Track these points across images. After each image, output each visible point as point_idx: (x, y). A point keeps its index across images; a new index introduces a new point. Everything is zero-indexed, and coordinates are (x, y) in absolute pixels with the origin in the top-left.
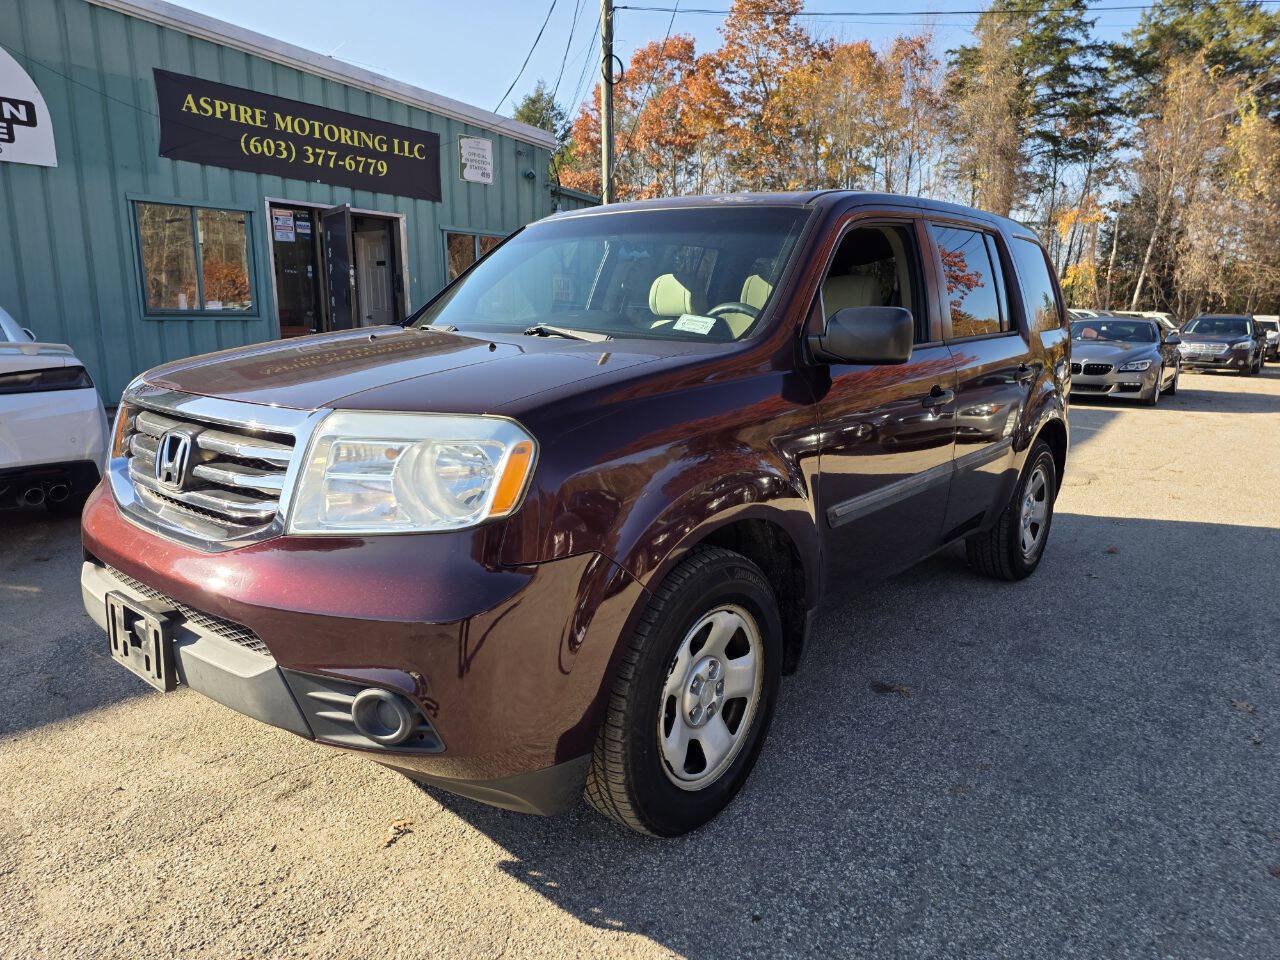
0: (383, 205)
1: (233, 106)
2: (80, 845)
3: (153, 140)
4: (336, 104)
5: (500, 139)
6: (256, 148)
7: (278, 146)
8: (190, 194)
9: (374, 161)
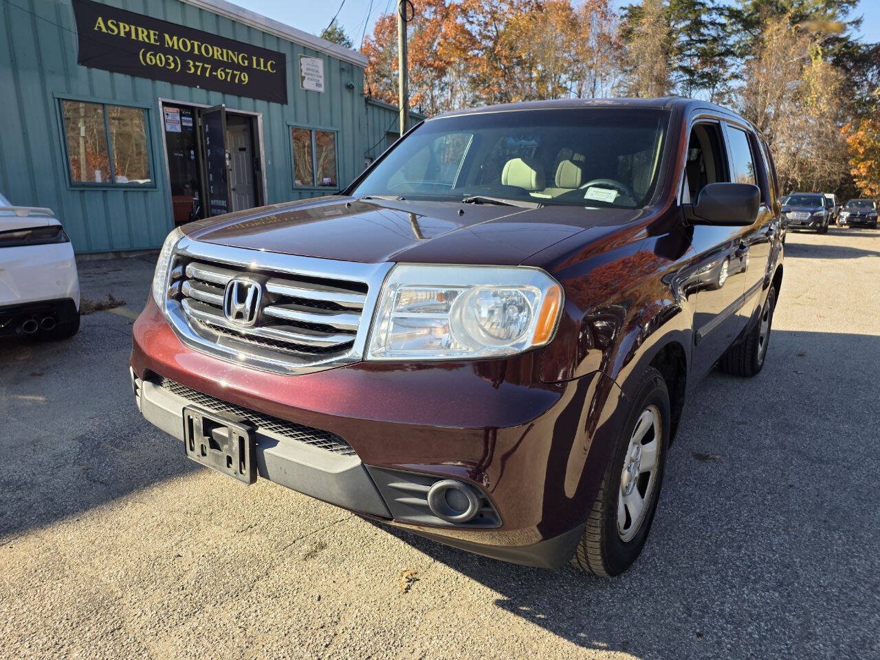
0: (245, 106)
1: (133, 28)
2: (166, 603)
3: (73, 52)
4: (210, 29)
5: (329, 59)
6: (151, 60)
7: (167, 59)
8: (103, 95)
9: (239, 73)
